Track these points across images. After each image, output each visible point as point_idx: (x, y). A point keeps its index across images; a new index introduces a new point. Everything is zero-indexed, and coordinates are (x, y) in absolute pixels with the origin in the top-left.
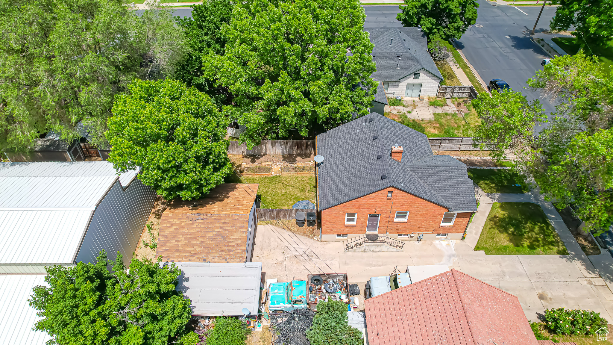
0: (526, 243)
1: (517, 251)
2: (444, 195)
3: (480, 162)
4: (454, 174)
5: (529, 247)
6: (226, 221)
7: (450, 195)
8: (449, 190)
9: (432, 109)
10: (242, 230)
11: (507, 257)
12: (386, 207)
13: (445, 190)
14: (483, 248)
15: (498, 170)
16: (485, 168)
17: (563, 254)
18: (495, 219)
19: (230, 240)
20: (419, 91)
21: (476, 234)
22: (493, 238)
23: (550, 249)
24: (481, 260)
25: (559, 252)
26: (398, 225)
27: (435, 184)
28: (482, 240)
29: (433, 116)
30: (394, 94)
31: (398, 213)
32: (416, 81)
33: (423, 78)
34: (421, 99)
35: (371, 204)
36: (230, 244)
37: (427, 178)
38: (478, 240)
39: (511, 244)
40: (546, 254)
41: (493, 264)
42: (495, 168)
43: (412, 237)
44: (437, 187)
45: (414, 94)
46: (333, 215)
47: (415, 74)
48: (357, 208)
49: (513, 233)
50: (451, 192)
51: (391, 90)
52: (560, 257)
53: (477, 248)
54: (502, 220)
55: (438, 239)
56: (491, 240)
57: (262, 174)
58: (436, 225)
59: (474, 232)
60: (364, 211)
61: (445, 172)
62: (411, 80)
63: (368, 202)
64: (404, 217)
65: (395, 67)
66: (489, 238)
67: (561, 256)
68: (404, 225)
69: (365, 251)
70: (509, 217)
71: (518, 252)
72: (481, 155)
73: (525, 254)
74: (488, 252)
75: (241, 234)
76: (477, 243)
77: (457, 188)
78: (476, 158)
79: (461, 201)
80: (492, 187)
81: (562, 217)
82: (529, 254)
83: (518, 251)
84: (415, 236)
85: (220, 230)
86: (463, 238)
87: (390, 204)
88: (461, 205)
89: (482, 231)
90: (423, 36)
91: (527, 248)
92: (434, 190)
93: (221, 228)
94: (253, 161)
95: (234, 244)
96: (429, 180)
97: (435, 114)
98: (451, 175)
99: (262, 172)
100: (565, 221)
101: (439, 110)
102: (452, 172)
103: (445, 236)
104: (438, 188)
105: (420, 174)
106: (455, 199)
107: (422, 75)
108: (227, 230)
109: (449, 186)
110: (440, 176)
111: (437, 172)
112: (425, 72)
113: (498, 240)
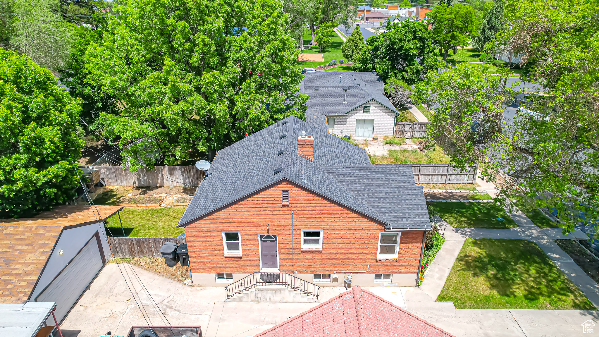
0: (520, 291)
1: (507, 303)
2: (378, 206)
3: (445, 196)
4: (393, 177)
5: (526, 297)
6: (22, 237)
7: (388, 206)
8: (385, 199)
9: (388, 147)
10: (42, 250)
11: (491, 313)
12: (284, 222)
13: (379, 199)
14: (451, 299)
15: (470, 203)
16: (453, 201)
17: (584, 308)
18: (466, 258)
19: (17, 266)
20: (372, 129)
21: (440, 279)
22: (467, 284)
23: (560, 300)
24: (448, 317)
25: (576, 306)
26: (309, 257)
27: (364, 190)
28: (449, 288)
29: (387, 152)
30: (342, 132)
31: (307, 234)
32: (366, 116)
33: (375, 112)
34: (375, 139)
35: (259, 216)
36: (14, 272)
37: (352, 182)
38: (444, 287)
39: (495, 292)
40: (557, 308)
41: (468, 323)
42: (466, 201)
43: (335, 280)
44: (366, 195)
45: (366, 134)
46: (203, 235)
47: (365, 107)
48: (238, 223)
49: (495, 276)
50: (388, 201)
51: (338, 128)
52: (581, 313)
53: (441, 298)
54: (479, 260)
55: (379, 285)
56: (463, 287)
57: (147, 205)
58: (370, 257)
59: (437, 275)
60: (251, 229)
61: (379, 175)
62: (361, 115)
63: (253, 211)
64: (317, 242)
65: (342, 100)
66: (461, 283)
67: (582, 311)
68: (318, 257)
69: (256, 301)
70: (488, 256)
71: (509, 305)
72: (448, 188)
73: (521, 307)
74: (460, 304)
75: (39, 255)
76: (442, 291)
77: (398, 195)
78: (440, 191)
79: (404, 214)
80: (461, 221)
81: (572, 257)
82: (529, 308)
83: (509, 303)
84: (341, 277)
85: (7, 250)
86: (418, 284)
87: (288, 214)
88: (405, 220)
89: (450, 275)
90: (378, 80)
91: (523, 299)
92: (363, 199)
93: (9, 247)
94: (144, 193)
95: (20, 272)
96: (354, 185)
97: (390, 151)
98: (389, 179)
99: (147, 203)
100: (578, 262)
101: (397, 148)
102: (390, 175)
103: (390, 280)
104: (368, 195)
105: (341, 177)
106: (394, 211)
107: (373, 108)
108: (18, 250)
109: (386, 193)
110: (372, 180)
111: (367, 175)
112: (376, 105)
113: (474, 287)
